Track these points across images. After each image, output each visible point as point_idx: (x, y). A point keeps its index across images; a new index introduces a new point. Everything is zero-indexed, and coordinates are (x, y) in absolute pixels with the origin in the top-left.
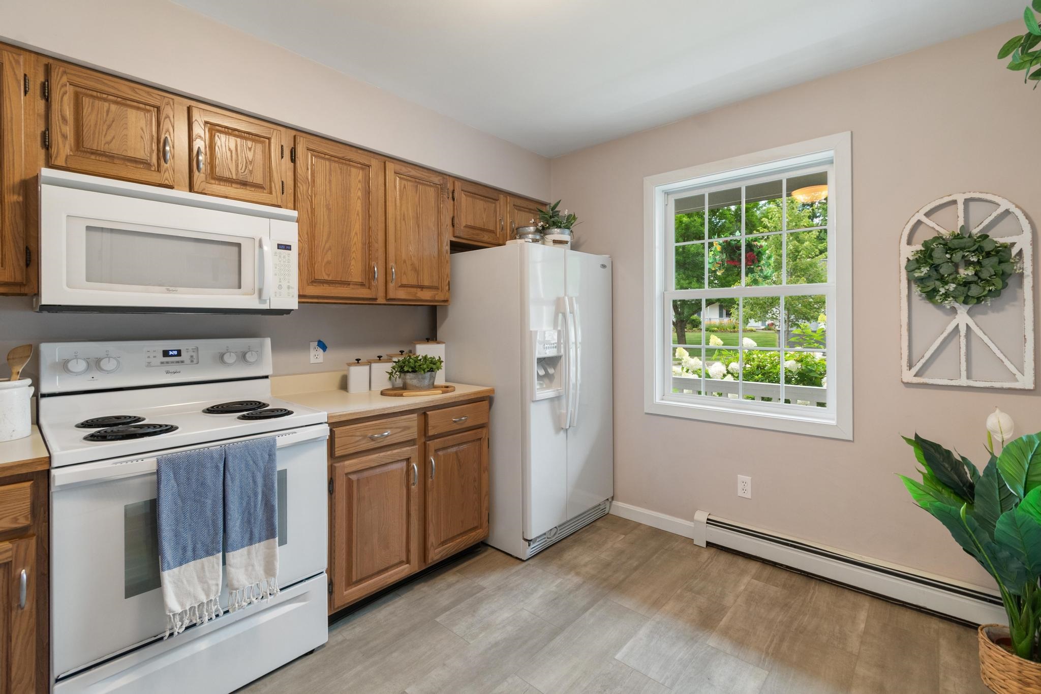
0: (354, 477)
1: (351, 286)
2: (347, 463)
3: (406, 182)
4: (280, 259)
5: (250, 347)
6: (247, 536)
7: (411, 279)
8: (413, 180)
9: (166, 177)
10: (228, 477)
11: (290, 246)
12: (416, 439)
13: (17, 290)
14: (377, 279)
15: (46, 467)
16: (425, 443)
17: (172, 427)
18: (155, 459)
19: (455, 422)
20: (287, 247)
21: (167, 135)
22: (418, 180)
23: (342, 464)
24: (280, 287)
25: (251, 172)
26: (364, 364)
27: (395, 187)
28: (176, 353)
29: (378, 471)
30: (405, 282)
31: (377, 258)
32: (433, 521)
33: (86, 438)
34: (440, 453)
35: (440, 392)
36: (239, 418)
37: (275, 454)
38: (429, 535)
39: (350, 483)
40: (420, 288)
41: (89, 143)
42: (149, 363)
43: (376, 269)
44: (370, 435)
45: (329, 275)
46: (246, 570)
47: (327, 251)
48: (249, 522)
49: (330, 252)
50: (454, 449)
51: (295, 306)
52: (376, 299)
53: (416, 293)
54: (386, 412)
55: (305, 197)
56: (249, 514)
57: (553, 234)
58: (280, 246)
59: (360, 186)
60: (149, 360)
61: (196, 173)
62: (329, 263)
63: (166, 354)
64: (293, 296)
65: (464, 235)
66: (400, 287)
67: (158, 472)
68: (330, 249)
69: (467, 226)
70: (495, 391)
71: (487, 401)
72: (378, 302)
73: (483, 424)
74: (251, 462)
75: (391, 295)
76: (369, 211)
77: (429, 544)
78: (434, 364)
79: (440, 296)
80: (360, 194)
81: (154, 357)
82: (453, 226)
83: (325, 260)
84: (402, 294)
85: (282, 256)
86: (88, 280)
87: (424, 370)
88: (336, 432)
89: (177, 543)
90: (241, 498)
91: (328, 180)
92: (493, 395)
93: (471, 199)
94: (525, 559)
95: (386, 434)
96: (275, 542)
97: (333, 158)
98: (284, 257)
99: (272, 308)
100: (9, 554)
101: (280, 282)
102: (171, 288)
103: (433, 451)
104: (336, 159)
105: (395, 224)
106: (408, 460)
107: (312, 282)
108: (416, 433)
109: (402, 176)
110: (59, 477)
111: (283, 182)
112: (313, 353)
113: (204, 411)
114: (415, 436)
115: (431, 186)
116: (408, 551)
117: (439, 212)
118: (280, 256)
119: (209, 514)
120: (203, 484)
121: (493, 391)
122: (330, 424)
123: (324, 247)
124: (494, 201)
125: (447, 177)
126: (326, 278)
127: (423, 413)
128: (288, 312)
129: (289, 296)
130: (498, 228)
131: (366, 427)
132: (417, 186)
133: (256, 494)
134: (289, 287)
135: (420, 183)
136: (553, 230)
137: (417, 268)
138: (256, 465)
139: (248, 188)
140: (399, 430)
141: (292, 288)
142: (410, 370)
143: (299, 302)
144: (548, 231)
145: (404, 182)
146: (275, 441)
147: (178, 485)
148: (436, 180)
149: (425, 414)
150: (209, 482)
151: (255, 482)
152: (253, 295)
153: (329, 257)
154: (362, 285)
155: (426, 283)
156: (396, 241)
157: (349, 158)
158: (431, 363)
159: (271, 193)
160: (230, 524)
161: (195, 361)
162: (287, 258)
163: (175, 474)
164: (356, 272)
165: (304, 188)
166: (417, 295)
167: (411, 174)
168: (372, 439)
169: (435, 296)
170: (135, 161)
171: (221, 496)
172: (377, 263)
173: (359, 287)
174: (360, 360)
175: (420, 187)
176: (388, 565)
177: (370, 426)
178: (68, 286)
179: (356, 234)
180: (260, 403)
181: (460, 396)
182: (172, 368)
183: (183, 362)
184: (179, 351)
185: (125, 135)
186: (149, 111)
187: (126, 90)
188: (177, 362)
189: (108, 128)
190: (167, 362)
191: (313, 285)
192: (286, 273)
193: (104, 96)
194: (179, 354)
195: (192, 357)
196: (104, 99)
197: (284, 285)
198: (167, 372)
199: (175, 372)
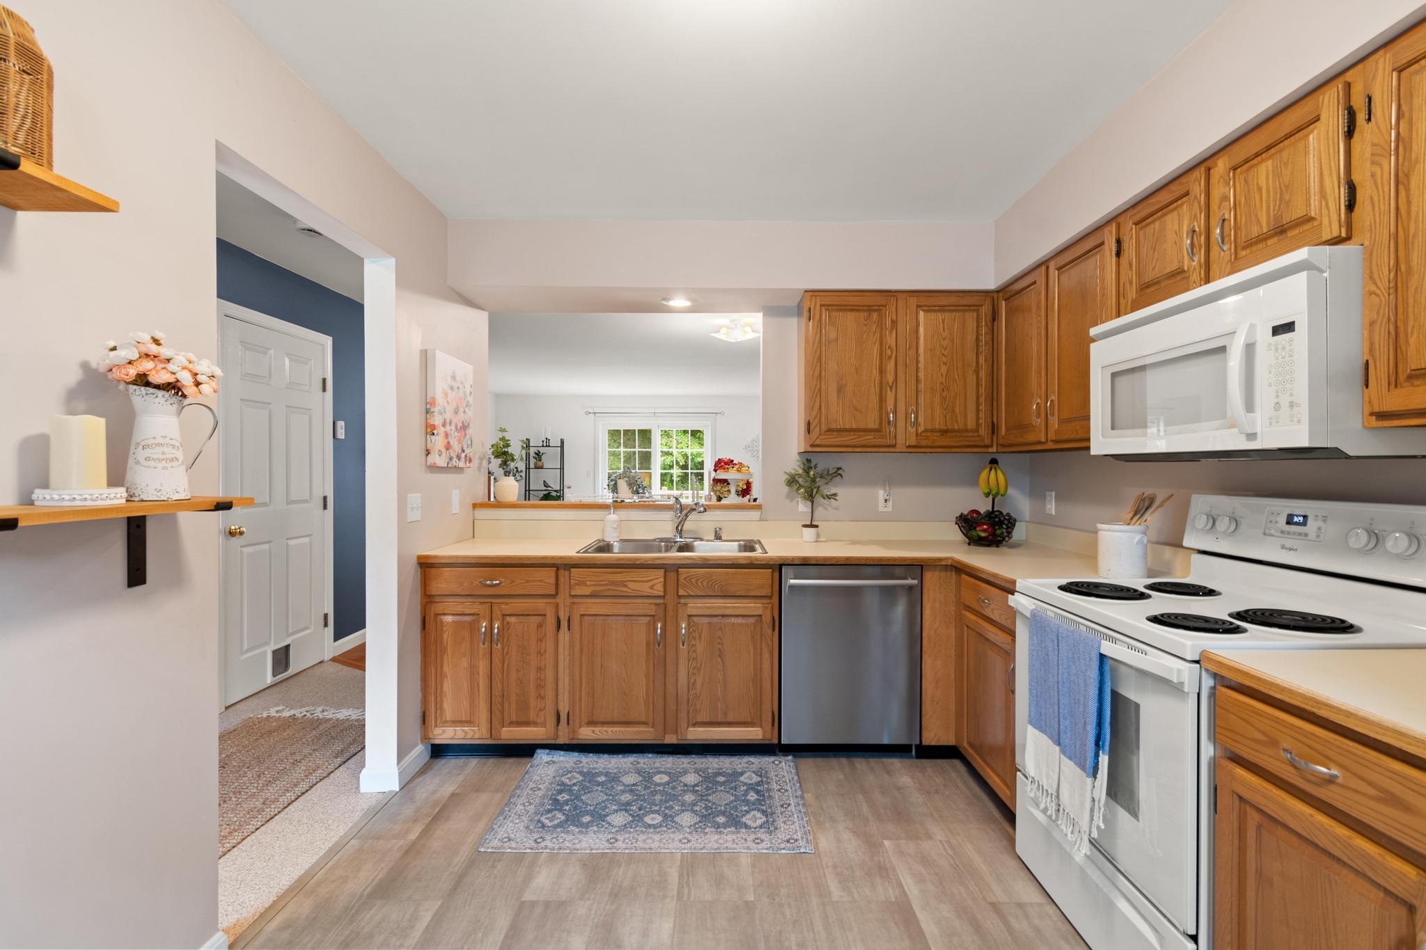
0: (1253, 815)
4: (1277, 354)
5: (1413, 523)
9: (1194, 279)
11: (1292, 323)
20: (1288, 327)
21: (1194, 223)
24: (1277, 406)
28: (1301, 520)
42: (1268, 530)
46: (1069, 790)
58: (1277, 330)
63: (1290, 519)
64: (1299, 421)
85: (1280, 347)
86: (1112, 429)
89: (1037, 705)
98: (1283, 348)
99: (1266, 447)
101: (1278, 396)
118: (1276, 350)
129: (1292, 421)
131: (1277, 721)
134: (1292, 405)
139: (1289, 234)
140: (1372, 791)
141: (1298, 405)
147: (1037, 644)
150: (1051, 655)
152: (1237, 427)
159: (1321, 221)
161: (1322, 537)
162: (1288, 348)
163: (1036, 630)
178: (1103, 437)
182: (1289, 542)
183: (1306, 535)
184: (1305, 517)
185: (1165, 250)
186: (1182, 204)
187: (1164, 197)
188: (1300, 534)
189: (1154, 253)
190: (1289, 533)
191: (1413, 385)
192: (1288, 377)
193: (1155, 216)
194: (1304, 524)
195: (1319, 529)
196: (1153, 222)
197: (1285, 400)
198: (1283, 547)
199: (1291, 549)
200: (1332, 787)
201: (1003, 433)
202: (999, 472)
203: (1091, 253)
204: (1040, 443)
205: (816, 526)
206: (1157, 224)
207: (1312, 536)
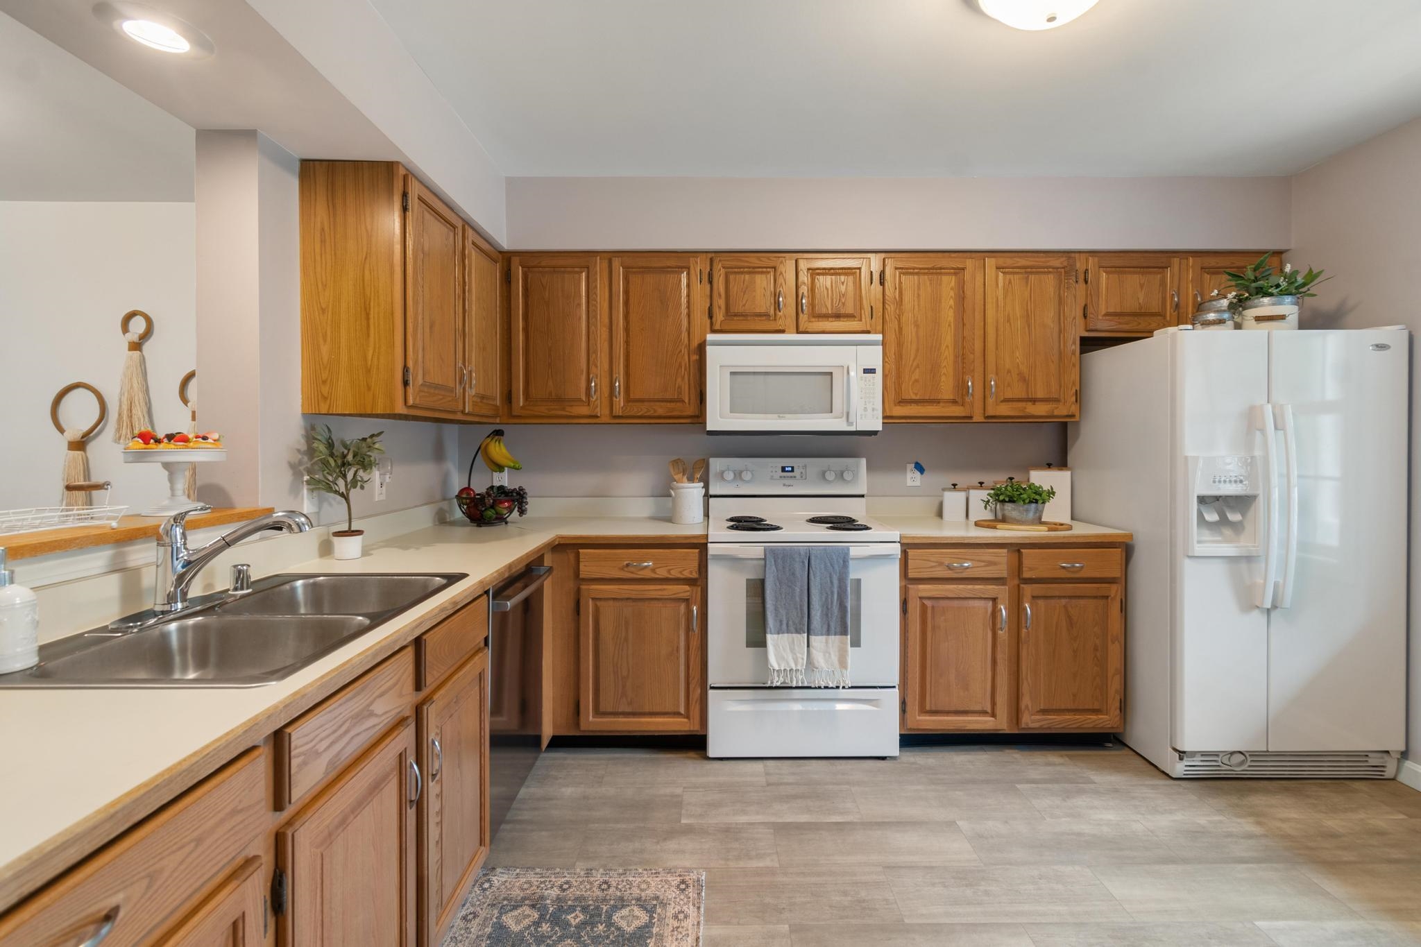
0: (928, 603)
1: (941, 404)
2: (921, 587)
3: (1011, 276)
4: (866, 383)
5: (847, 466)
6: (825, 627)
7: (1018, 391)
8: (1023, 270)
9: (780, 324)
10: (811, 574)
11: (875, 369)
12: (1006, 578)
13: (695, 420)
14: (972, 395)
15: (704, 541)
16: (1019, 586)
17: (779, 527)
18: (763, 548)
19: (1064, 567)
20: (872, 371)
21: (781, 289)
22: (1029, 270)
23: (915, 586)
24: (865, 409)
25: (844, 304)
26: (960, 490)
27: (997, 285)
28: (790, 469)
29: (956, 603)
30: (1009, 395)
31: (973, 370)
32: (1029, 679)
33: (728, 528)
34: (1041, 602)
35: (1046, 528)
36: (827, 528)
37: (848, 562)
38: (1023, 695)
39: (924, 609)
40: (1031, 401)
41: (735, 309)
42: (772, 476)
43: (970, 384)
44: (946, 563)
45: (916, 394)
46: (824, 655)
47: (915, 369)
48: (827, 615)
49: (918, 370)
50: (1064, 601)
51: (879, 427)
52: (971, 417)
53: (1025, 408)
54: (966, 542)
55: (893, 317)
56: (828, 609)
57: (1255, 307)
58: (866, 371)
59: (952, 293)
60: (772, 474)
61: (801, 315)
62: (916, 381)
63: (783, 469)
64: (877, 418)
65: (1104, 326)
66: (1002, 401)
67: (765, 559)
68: (918, 366)
69: (1107, 314)
70: (1134, 536)
71: (1120, 550)
72: (975, 420)
73: (1114, 578)
74: (829, 564)
75: (990, 412)
76: (963, 319)
77: (1023, 706)
78: (1040, 495)
79: (1061, 410)
80: (952, 302)
81: (776, 472)
82: (1085, 317)
83: (913, 379)
84: (1004, 410)
85: (868, 380)
86: (731, 412)
87: (1024, 501)
88: (909, 553)
89: (776, 616)
90: (821, 593)
91: (916, 295)
92: (1131, 542)
93: (1116, 276)
94: (1174, 776)
95: (966, 565)
96: (847, 639)
97: (922, 271)
98: (870, 381)
99: (858, 430)
100: (688, 594)
101: (866, 405)
102: (781, 415)
103: (1030, 597)
104: (926, 271)
105: (997, 330)
106: (994, 600)
107: (900, 402)
108: (1006, 572)
109: (1007, 270)
110: (712, 549)
111: (872, 307)
112: (909, 475)
113: (807, 521)
114: (1005, 574)
115: (1050, 272)
116: (994, 704)
117: (1061, 302)
118: (866, 381)
119: (798, 599)
120: (793, 574)
121: (1131, 536)
122: (902, 545)
123: (912, 365)
124: (1161, 270)
125: (1077, 255)
126: (914, 397)
127: (1017, 548)
128: (875, 433)
129: (874, 418)
130: (1168, 307)
131: (942, 553)
132: (1027, 278)
133: (832, 593)
134: (873, 410)
135: (1031, 273)
136: (1256, 301)
137: (1027, 378)
138: (833, 568)
139: (842, 319)
140: (983, 564)
141: (877, 410)
142: (1007, 499)
143: (883, 423)
144: (1249, 303)
145: (1008, 276)
146: (848, 550)
147: (777, 571)
148: (1056, 262)
149: (1019, 551)
150: (798, 573)
151: (832, 582)
152: (841, 418)
153: (916, 375)
154: (954, 402)
155: (1040, 395)
156: (997, 349)
157: (939, 266)
158: (1034, 493)
159: (861, 320)
160: (813, 613)
161: (804, 477)
162: (872, 381)
163: (775, 561)
164: (947, 388)
165: (892, 309)
166: (1027, 410)
167: (1019, 265)
168: (949, 568)
169: (1053, 410)
170: (760, 315)
171: (806, 587)
172: (973, 377)
173: (951, 404)
174: (956, 485)
175: (1032, 277)
176: (967, 709)
177: (946, 554)
178: (721, 417)
179: (947, 347)
180: (851, 518)
181: (1077, 537)
182: (787, 482)
183: (795, 477)
184: (793, 468)
185: (755, 296)
186: (769, 272)
187: (754, 261)
188: (791, 477)
189: (744, 294)
190: (784, 477)
191: (900, 405)
192: (871, 395)
193: (742, 270)
194: (792, 471)
195: (802, 473)
196: (742, 273)
197: (869, 407)
198: (784, 485)
199: (789, 486)
200: (968, 570)
201: (521, 404)
202: (502, 444)
203: (669, 269)
204: (597, 417)
205: (359, 532)
206: (747, 277)
207: (798, 476)
